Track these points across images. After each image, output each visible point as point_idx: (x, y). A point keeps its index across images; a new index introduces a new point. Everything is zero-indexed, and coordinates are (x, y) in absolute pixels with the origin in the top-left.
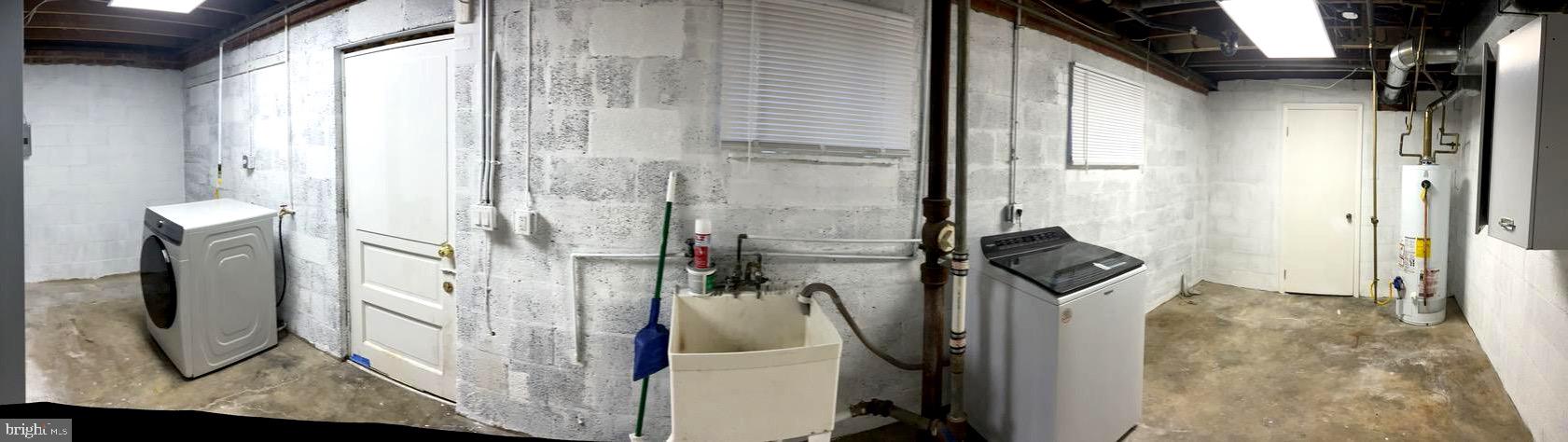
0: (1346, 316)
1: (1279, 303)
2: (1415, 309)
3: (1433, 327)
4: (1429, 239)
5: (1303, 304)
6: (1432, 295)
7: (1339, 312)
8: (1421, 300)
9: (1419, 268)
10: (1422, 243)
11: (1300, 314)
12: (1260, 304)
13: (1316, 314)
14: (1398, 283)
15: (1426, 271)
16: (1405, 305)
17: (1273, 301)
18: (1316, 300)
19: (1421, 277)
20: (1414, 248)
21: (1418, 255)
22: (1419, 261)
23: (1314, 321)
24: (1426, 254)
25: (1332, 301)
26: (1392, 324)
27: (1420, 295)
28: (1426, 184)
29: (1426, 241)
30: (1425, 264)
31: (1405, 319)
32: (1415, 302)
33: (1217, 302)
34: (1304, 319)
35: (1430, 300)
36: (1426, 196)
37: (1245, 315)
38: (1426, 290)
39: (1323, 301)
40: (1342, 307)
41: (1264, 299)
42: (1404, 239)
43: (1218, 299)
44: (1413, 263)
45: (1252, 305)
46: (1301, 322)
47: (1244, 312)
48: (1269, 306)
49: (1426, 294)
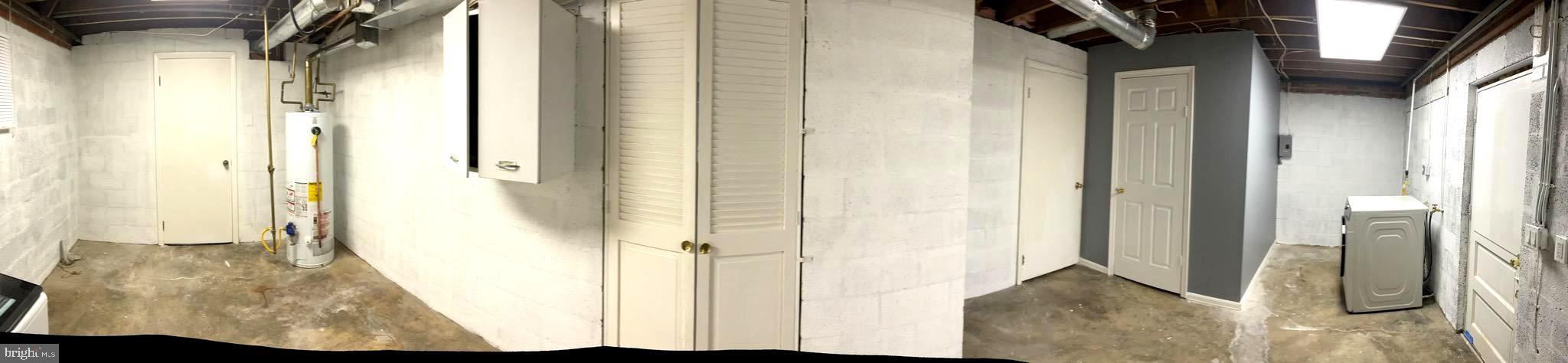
0: (236, 268)
1: (164, 259)
2: (310, 253)
3: (328, 267)
4: (320, 183)
5: (188, 258)
6: (325, 236)
7: (227, 263)
8: (316, 243)
9: (312, 212)
10: (313, 188)
11: (190, 270)
12: (144, 262)
13: (206, 269)
14: (291, 229)
15: (320, 214)
16: (299, 250)
17: (156, 256)
18: (198, 250)
19: (315, 221)
20: (305, 193)
21: (311, 200)
22: (312, 205)
23: (208, 279)
24: (318, 197)
25: (215, 251)
26: (288, 272)
27: (315, 238)
28: (316, 131)
29: (317, 184)
30: (319, 207)
31: (299, 263)
32: (310, 246)
33: (101, 265)
34: (196, 277)
35: (324, 241)
36: (316, 142)
37: (134, 280)
38: (320, 232)
39: (206, 251)
40: (229, 257)
41: (145, 256)
42: (294, 184)
43: (101, 262)
44: (305, 208)
45: (137, 265)
46: (193, 282)
47: (132, 276)
48: (154, 264)
49: (320, 237)
